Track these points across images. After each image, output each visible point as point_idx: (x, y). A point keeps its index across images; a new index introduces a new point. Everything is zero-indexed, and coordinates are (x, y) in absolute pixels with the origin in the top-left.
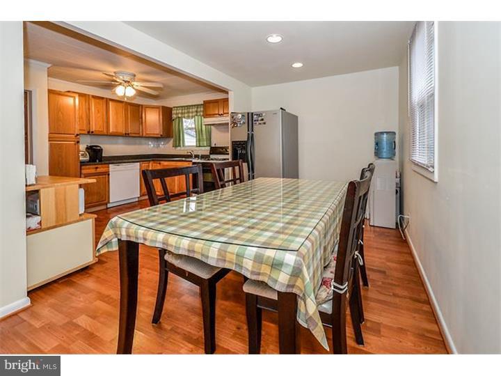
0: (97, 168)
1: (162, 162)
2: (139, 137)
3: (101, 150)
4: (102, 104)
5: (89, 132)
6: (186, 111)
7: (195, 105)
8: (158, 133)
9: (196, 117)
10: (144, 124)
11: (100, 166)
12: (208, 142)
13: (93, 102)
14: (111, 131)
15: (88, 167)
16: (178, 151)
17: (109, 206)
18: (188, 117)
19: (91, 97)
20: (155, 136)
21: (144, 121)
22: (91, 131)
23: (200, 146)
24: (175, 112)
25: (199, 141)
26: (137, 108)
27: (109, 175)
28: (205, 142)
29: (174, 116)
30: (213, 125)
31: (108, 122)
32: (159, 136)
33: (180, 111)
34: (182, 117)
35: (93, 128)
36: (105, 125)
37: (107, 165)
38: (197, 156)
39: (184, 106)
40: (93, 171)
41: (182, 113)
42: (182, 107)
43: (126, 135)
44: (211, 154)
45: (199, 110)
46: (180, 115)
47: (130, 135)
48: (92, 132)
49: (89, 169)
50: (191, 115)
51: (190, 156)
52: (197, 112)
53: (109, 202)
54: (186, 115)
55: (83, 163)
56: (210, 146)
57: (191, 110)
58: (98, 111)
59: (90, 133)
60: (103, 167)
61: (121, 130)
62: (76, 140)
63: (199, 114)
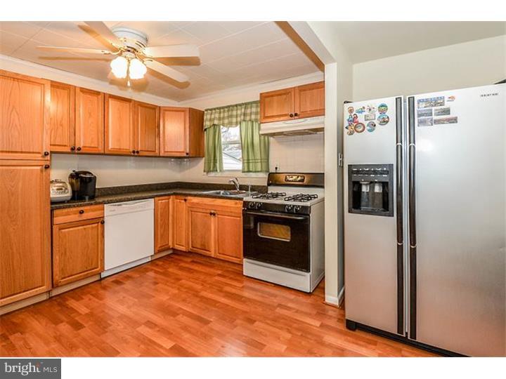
0: (81, 212)
1: (189, 198)
2: (156, 157)
3: (93, 180)
4: (96, 102)
5: (73, 149)
6: (226, 115)
7: (240, 105)
8: (182, 150)
9: (244, 124)
10: (161, 135)
11: (88, 208)
12: (264, 165)
13: (81, 100)
14: (111, 146)
15: (66, 210)
16: (212, 178)
17: (104, 275)
18: (230, 124)
19: (78, 90)
20: (178, 155)
21: (161, 132)
22: (77, 147)
23: (249, 171)
24: (209, 117)
25: (248, 163)
26: (151, 110)
27: (103, 223)
28: (259, 165)
29: (207, 124)
30: (273, 135)
31: (105, 133)
32: (185, 155)
33: (217, 115)
34: (219, 125)
35: (81, 143)
36: (101, 136)
37: (101, 206)
38: (243, 188)
39: (223, 108)
40: (75, 217)
41: (220, 119)
42: (219, 108)
43: (135, 154)
44: (269, 185)
45: (249, 111)
46: (216, 122)
47: (141, 154)
48: (79, 149)
49: (68, 214)
50: (234, 120)
51: (233, 187)
52: (245, 115)
53: (103, 269)
54: (226, 121)
55: (57, 205)
56: (267, 171)
57: (234, 113)
58: (90, 114)
59: (75, 151)
60: (93, 211)
61: (127, 146)
62: (44, 163)
63: (248, 118)
